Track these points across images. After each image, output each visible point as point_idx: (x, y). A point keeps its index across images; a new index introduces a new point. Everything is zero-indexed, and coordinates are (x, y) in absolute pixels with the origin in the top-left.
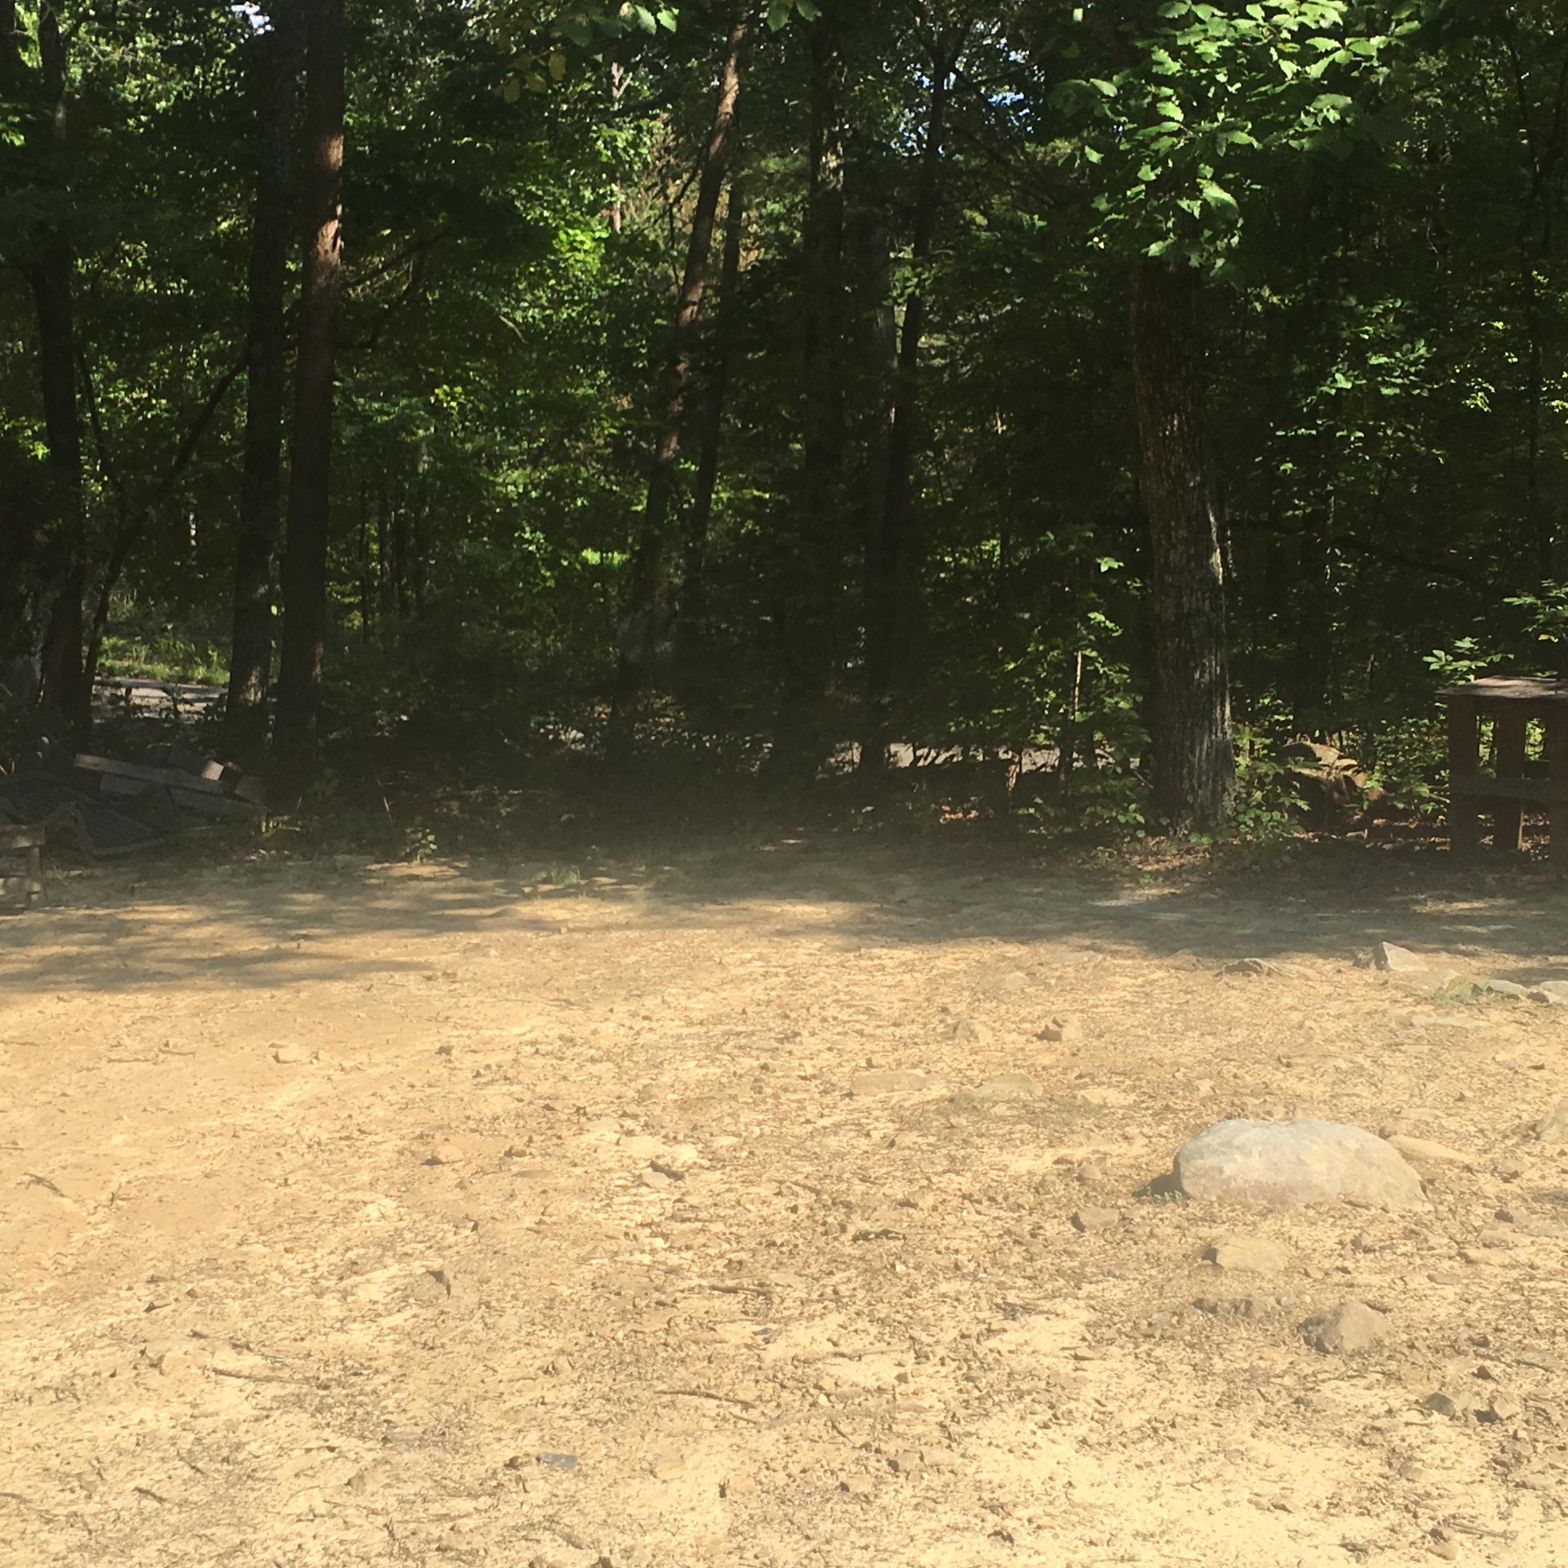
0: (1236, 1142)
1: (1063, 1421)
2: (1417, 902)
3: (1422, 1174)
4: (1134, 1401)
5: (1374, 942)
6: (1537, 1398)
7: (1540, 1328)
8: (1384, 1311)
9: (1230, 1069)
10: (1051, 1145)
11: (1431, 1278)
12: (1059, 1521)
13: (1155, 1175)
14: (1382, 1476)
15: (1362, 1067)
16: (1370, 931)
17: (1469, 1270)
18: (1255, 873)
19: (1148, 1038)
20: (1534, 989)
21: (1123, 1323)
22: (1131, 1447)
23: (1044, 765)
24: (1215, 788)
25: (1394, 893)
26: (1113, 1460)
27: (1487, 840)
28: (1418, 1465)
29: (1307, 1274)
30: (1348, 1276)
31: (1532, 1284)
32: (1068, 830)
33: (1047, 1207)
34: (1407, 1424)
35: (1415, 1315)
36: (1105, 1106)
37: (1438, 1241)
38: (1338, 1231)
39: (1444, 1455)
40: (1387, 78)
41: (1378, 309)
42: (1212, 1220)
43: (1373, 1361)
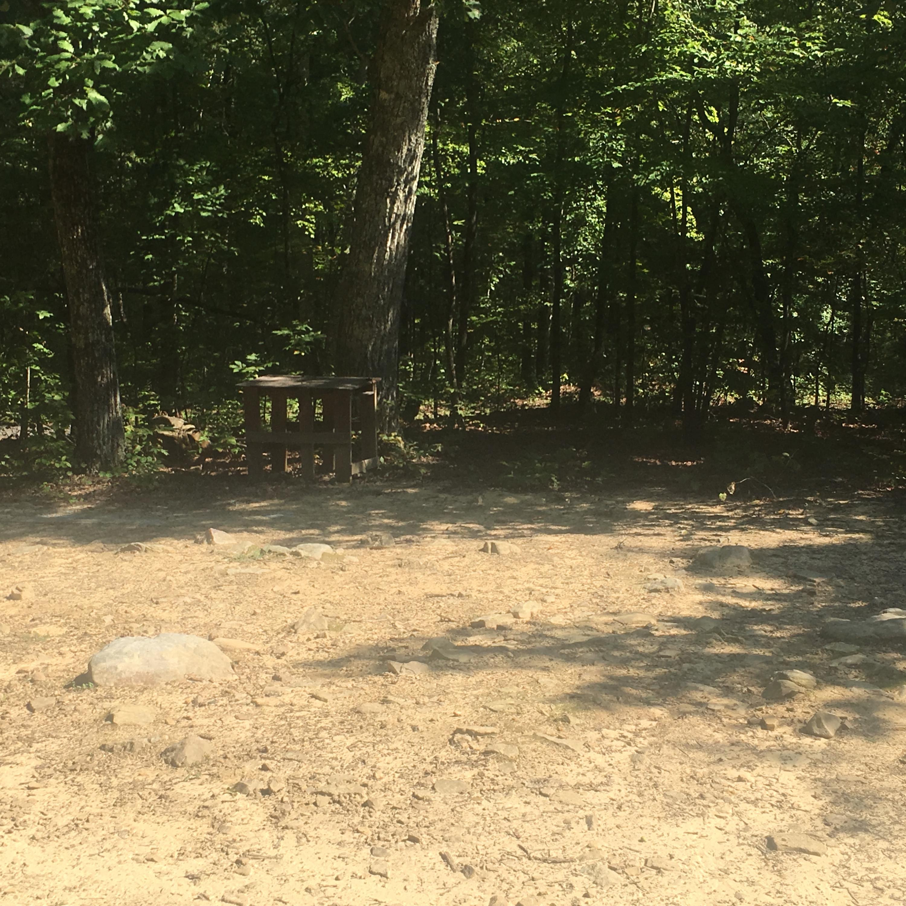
0: (125, 650)
1: (20, 828)
2: (230, 504)
3: (232, 659)
4: (64, 809)
5: (206, 528)
6: (294, 778)
7: (296, 739)
8: (210, 739)
9: (123, 608)
10: (14, 663)
11: (236, 717)
12: (18, 888)
13: (78, 674)
14: (208, 834)
15: (199, 601)
16: (204, 522)
17: (258, 710)
18: (139, 494)
19: (74, 594)
20: (294, 550)
21: (57, 764)
22: (62, 837)
23: (12, 435)
24: (113, 445)
25: (217, 500)
26: (51, 847)
27: (268, 467)
28: (229, 824)
29: (166, 723)
30: (190, 722)
31: (292, 714)
32: (25, 473)
33: (12, 700)
34: (223, 802)
35: (228, 740)
36: (48, 636)
37: (240, 696)
38: (185, 696)
39: (243, 816)
40: (192, 34)
41: (196, 167)
42: (111, 697)
43: (204, 768)
